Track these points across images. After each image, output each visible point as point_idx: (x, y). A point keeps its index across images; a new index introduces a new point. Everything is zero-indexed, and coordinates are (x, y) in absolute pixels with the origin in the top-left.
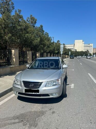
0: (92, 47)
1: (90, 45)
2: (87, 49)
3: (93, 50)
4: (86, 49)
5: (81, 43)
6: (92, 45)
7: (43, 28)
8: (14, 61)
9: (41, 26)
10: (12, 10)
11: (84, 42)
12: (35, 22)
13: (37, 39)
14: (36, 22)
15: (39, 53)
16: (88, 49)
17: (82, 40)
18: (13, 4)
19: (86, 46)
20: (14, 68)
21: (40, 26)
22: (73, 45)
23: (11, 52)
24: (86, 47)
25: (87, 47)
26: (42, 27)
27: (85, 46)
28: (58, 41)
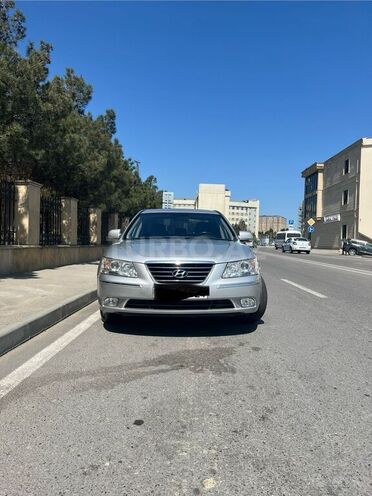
0: (258, 210)
1: (251, 204)
2: (240, 217)
3: (261, 222)
4: (236, 217)
5: (222, 196)
6: (256, 204)
7: (116, 121)
8: (22, 227)
9: (108, 112)
10: (17, 38)
11: (228, 193)
12: (88, 98)
13: (96, 159)
14: (90, 98)
15: (100, 211)
16: (244, 218)
17: (223, 187)
18: (23, 20)
19: (238, 208)
20: (24, 254)
21: (105, 114)
22: (193, 202)
23: (15, 192)
24: (236, 211)
25: (240, 211)
26: (111, 116)
27: (233, 207)
28: (151, 179)
